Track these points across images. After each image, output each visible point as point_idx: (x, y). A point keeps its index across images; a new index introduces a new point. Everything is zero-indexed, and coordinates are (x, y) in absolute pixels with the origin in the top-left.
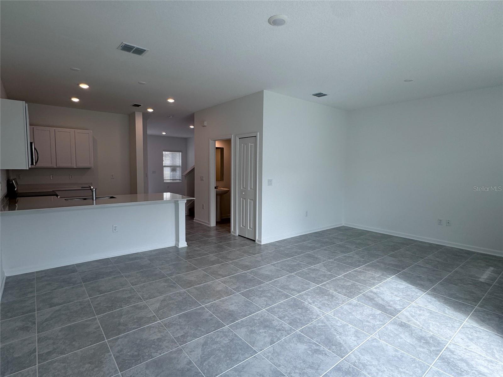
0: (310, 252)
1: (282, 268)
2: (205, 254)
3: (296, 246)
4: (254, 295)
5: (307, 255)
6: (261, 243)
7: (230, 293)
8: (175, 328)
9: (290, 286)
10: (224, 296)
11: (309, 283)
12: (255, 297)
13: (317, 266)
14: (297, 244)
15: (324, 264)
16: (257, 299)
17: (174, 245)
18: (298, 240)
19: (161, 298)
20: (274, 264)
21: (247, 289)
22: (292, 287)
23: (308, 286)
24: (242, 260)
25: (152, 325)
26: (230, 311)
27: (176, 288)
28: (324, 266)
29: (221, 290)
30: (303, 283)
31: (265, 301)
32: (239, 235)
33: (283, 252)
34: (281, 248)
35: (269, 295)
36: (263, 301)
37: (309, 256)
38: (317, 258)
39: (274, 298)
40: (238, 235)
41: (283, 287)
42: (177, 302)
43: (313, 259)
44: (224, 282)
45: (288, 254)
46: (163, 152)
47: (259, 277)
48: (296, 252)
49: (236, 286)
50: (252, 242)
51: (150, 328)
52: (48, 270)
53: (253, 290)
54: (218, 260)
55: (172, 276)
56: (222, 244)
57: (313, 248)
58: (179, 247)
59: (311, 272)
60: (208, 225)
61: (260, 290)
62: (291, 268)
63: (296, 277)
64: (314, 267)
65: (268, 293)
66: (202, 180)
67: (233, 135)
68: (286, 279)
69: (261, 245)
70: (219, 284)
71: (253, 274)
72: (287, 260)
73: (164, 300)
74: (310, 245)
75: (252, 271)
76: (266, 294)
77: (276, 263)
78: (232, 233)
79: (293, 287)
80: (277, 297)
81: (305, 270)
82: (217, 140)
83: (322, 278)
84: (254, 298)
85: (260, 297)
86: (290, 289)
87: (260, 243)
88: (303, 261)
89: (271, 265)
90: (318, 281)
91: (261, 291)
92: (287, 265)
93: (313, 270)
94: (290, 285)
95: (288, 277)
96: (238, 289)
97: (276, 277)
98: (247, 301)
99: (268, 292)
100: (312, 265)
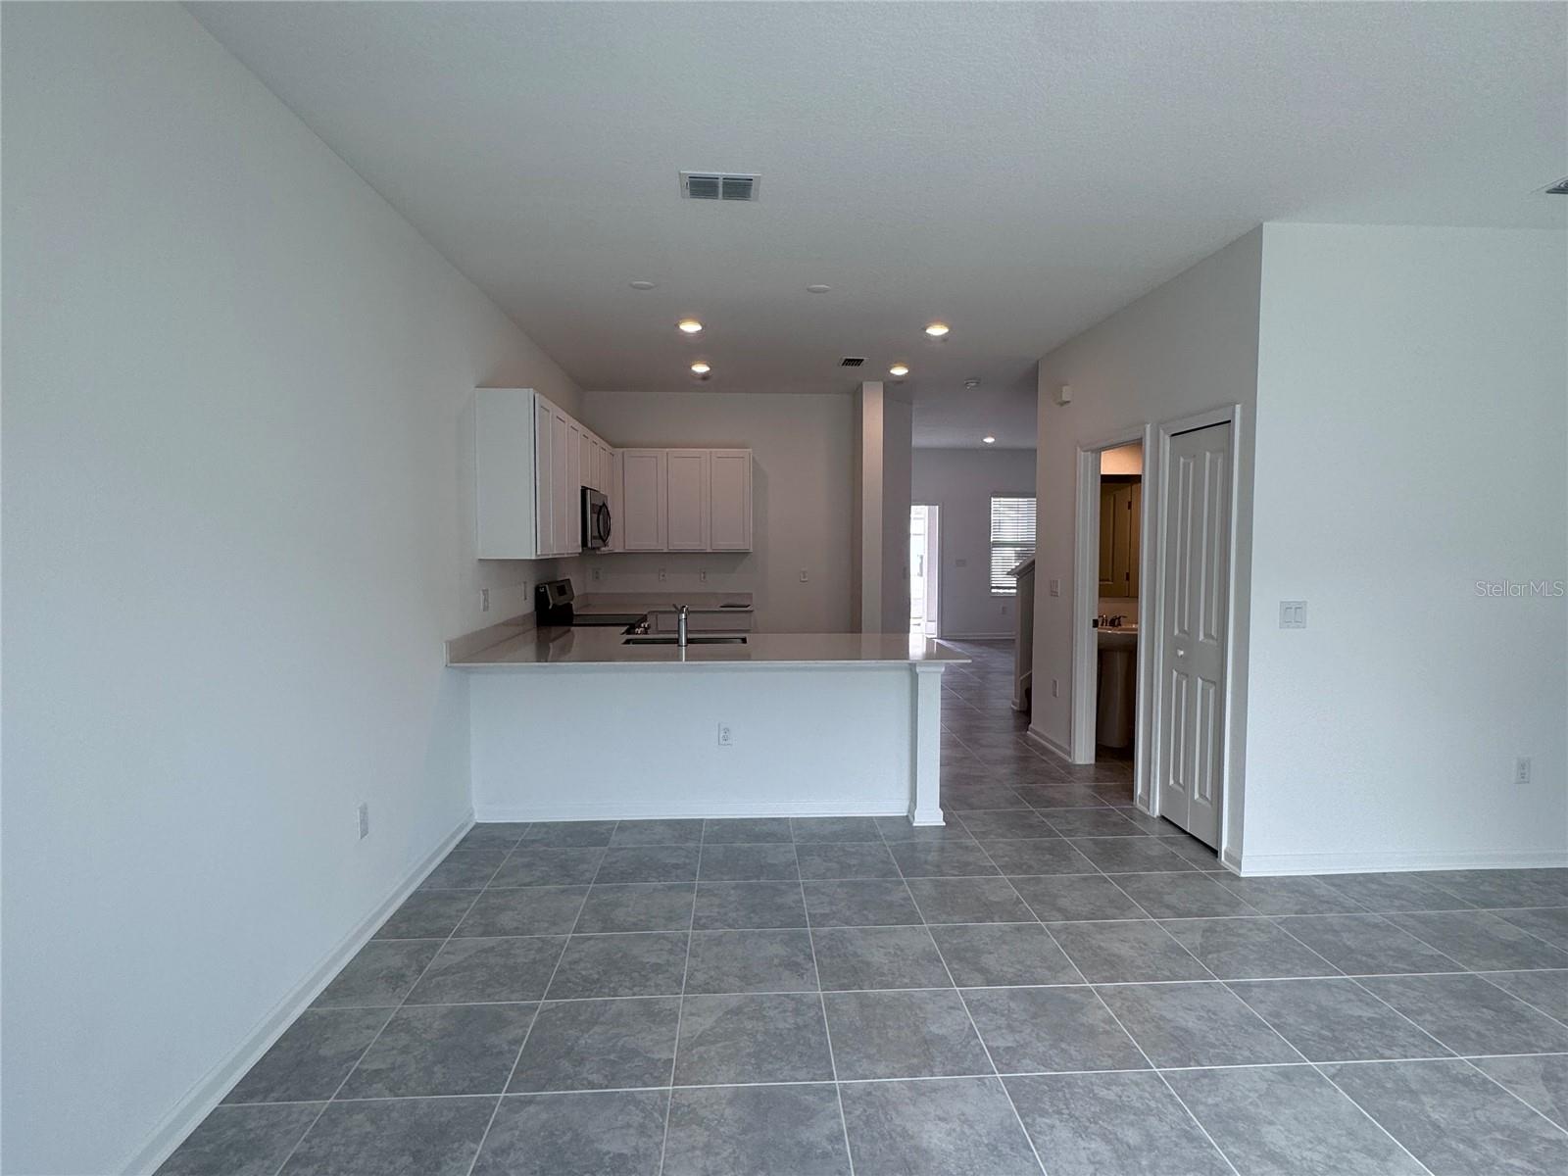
0: (1495, 974)
1: (1278, 1015)
2: (983, 870)
3: (1425, 921)
4: (1059, 1113)
5: (1462, 986)
6: (1240, 869)
7: (966, 1065)
8: (690, 1136)
9: (1265, 1129)
10: (935, 1070)
11: (1391, 1150)
12: (1057, 1123)
13: (1494, 1065)
14: (1433, 912)
15: (1547, 1061)
16: (1063, 1133)
17: (905, 814)
18: (1450, 891)
19: (734, 999)
20: (1249, 985)
21: (1048, 1067)
22: (1275, 1136)
23: (1373, 1163)
24: (1111, 926)
25: (642, 1092)
26: (917, 1149)
27: (801, 976)
28: (1543, 1078)
29: (943, 1038)
30: (1351, 1134)
31: (1093, 1163)
32: (1163, 818)
33: (1330, 937)
34: (1332, 917)
35: (1132, 1136)
36: (1083, 1155)
37: (1477, 995)
38: (1518, 1017)
39: (1144, 1163)
40: (1157, 813)
41: (1227, 1123)
42: (766, 1033)
43: (1488, 1014)
44: (976, 1007)
45: (1351, 950)
46: (993, 499)
47: (1137, 1028)
48: (1402, 955)
49: (1011, 1039)
50: (1206, 856)
51: (631, 1099)
52: (558, 823)
53: (1070, 1084)
54: (1018, 902)
55: (823, 926)
56: (1075, 843)
57: (1518, 954)
58: (915, 825)
59: (1440, 1086)
60: (1066, 757)
61: (1103, 1093)
62: (1324, 1032)
63: (1325, 1091)
64: (1477, 1063)
65: (1132, 1124)
66: (1054, 594)
67: (1149, 426)
68: (1265, 1086)
69: (1238, 878)
70: (952, 1008)
71: (1118, 1004)
72: (1328, 986)
73: (737, 1011)
74: (1511, 933)
75: (1120, 992)
76: (1119, 1131)
77: (1259, 985)
78: (1138, 803)
79: (1283, 1143)
80: (1164, 1163)
81: (1407, 1064)
82: (1105, 449)
83: (1491, 1149)
84: (1052, 1127)
85: (1081, 1132)
86: (1260, 1144)
87: (1232, 868)
88: (1421, 1012)
89: (1231, 985)
90: (1457, 1154)
91: (1101, 1101)
92: (1313, 1008)
93: (1456, 1080)
94: (1271, 1123)
95: (1286, 1075)
96: (1007, 1058)
97: (1218, 1056)
98: (1012, 1131)
99: (1132, 1117)
100: (1466, 1051)
